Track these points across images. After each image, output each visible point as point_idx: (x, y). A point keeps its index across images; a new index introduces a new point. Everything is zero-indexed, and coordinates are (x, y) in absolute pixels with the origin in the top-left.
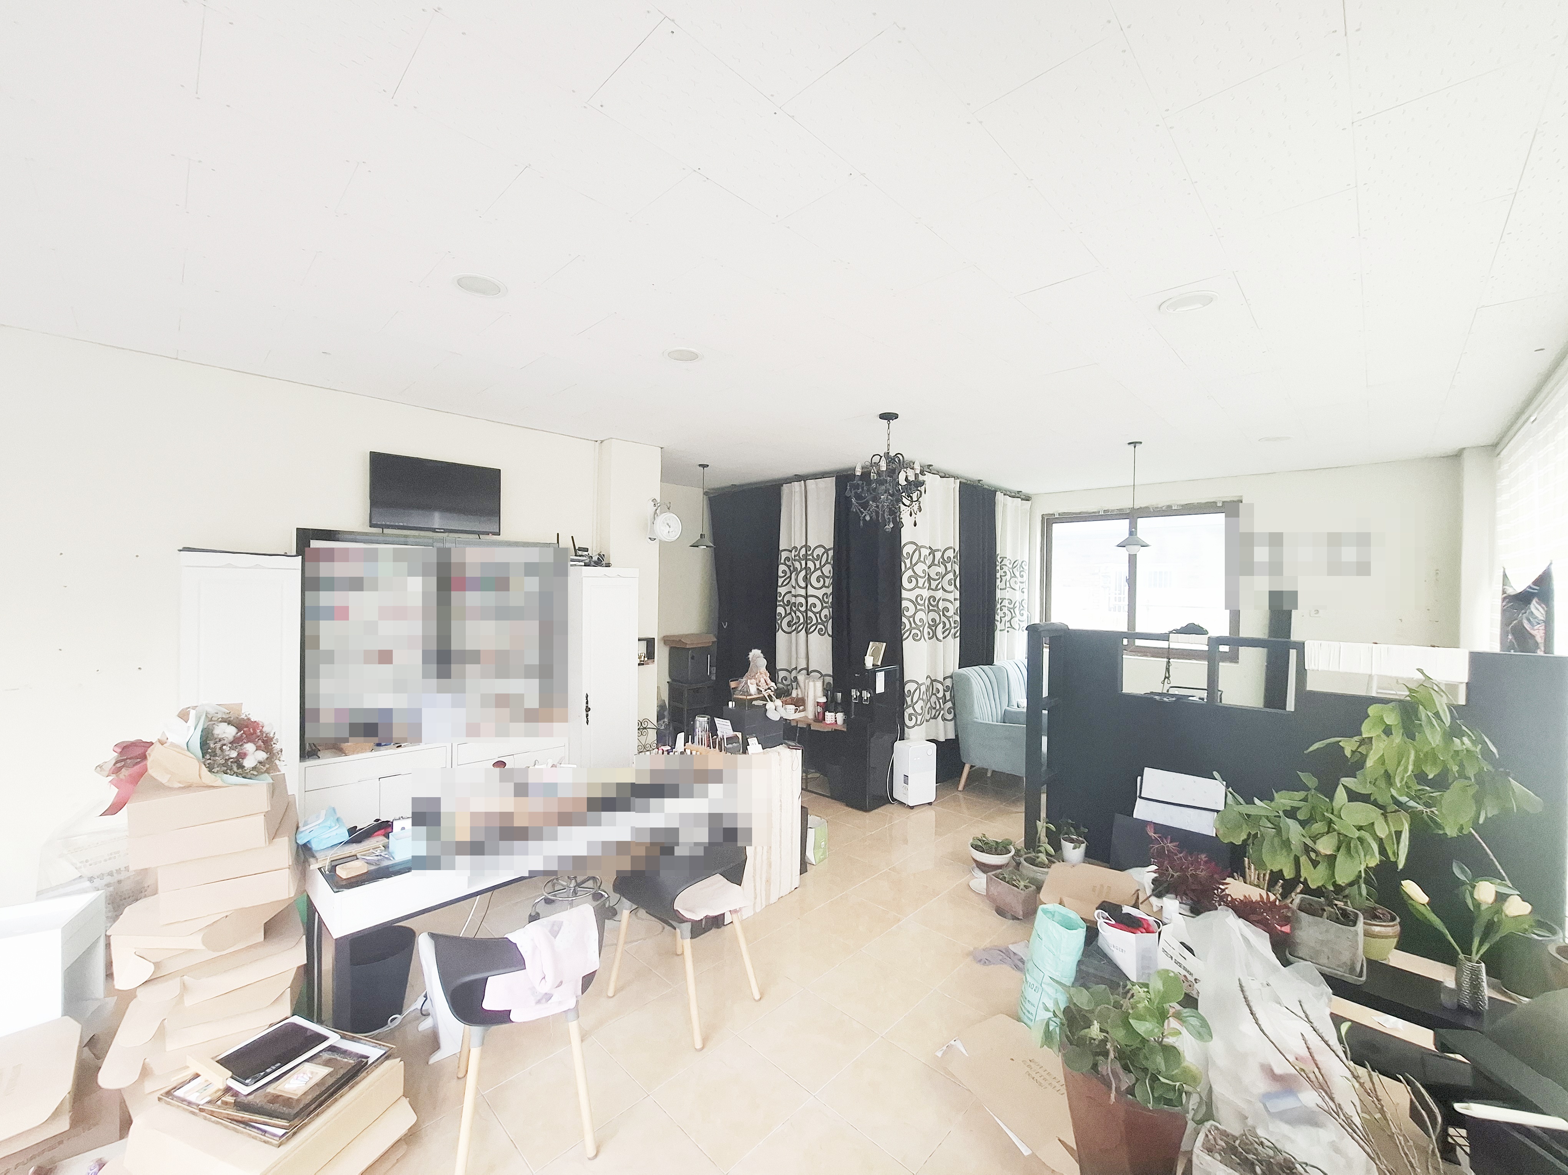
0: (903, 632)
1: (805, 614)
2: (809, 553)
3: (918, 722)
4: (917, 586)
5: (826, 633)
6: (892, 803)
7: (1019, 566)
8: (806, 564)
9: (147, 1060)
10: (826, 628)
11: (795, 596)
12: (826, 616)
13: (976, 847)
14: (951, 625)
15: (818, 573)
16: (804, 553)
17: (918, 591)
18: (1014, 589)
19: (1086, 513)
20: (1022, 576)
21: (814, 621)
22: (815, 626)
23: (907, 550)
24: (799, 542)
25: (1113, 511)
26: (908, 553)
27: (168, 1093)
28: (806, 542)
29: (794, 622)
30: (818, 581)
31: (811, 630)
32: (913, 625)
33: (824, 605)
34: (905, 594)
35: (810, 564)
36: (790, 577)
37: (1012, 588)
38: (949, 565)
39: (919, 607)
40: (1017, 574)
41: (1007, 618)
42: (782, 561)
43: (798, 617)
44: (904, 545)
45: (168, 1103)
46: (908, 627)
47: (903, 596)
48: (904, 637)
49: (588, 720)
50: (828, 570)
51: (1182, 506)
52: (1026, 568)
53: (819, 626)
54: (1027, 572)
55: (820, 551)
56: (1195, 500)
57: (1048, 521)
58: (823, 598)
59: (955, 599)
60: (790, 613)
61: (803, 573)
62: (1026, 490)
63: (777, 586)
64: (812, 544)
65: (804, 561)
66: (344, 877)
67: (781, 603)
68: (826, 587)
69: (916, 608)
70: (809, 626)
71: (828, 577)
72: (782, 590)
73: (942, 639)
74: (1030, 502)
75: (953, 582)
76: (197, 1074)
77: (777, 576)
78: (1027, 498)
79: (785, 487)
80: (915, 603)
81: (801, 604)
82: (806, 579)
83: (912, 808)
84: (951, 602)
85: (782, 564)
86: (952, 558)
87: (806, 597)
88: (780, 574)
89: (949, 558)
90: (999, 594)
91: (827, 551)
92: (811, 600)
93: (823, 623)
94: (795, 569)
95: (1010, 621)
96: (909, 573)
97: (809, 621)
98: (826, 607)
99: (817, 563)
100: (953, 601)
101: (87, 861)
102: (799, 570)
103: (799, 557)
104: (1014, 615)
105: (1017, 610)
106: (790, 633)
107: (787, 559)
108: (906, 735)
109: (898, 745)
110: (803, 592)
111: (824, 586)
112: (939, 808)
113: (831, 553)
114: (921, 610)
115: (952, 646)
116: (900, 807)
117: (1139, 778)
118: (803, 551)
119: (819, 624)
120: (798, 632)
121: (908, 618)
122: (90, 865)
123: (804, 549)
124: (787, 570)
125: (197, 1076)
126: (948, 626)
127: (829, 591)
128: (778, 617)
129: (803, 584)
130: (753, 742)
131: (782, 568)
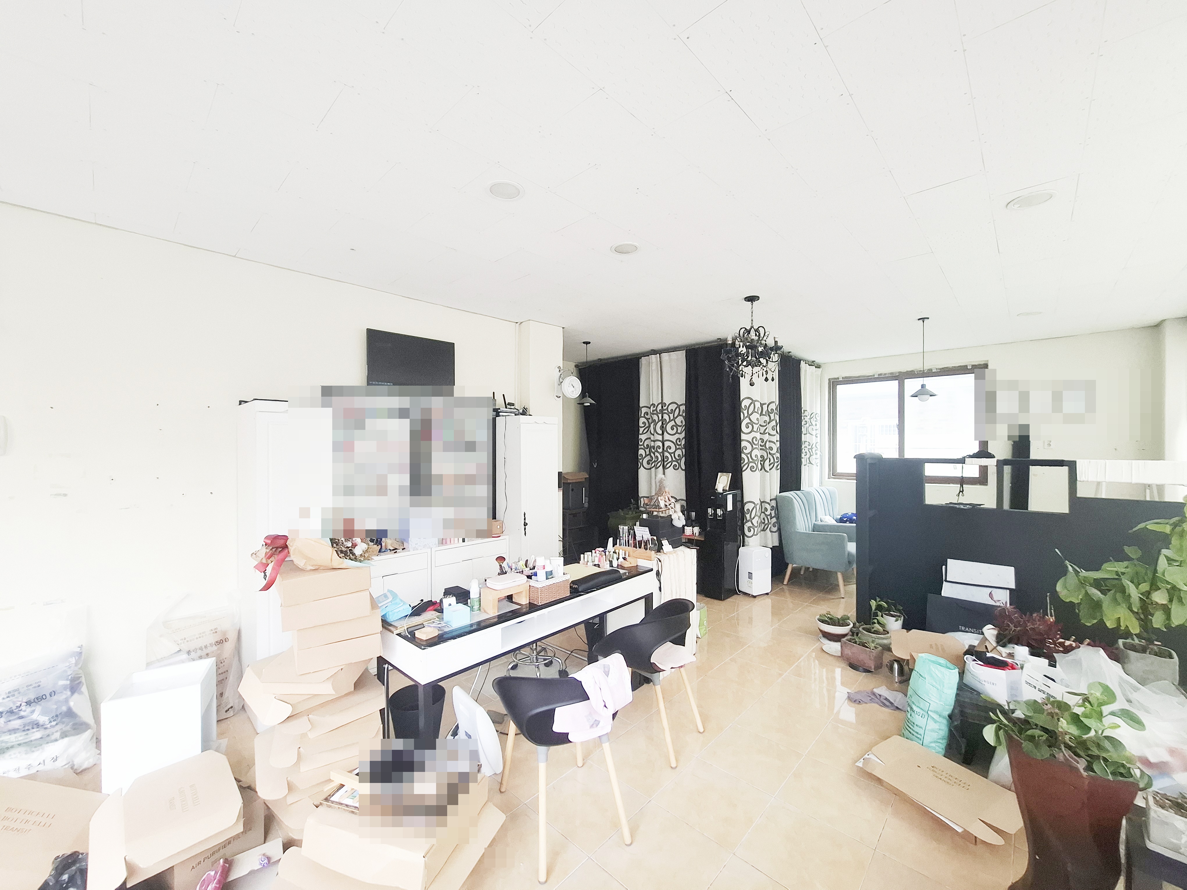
0: (742, 465)
1: (662, 454)
2: (664, 408)
3: (755, 533)
4: (752, 431)
5: (680, 468)
6: (738, 594)
7: (814, 417)
8: (662, 417)
9: (288, 779)
10: (680, 465)
11: (654, 441)
12: (679, 455)
13: (823, 621)
14: (774, 460)
15: (673, 423)
16: (661, 408)
17: (753, 434)
18: (812, 435)
19: (864, 376)
20: (816, 425)
21: (670, 460)
22: (670, 463)
23: (745, 403)
24: (656, 400)
25: (885, 374)
26: (745, 406)
27: (326, 799)
28: (662, 400)
29: (653, 461)
30: (672, 429)
31: (668, 466)
32: (750, 460)
33: (678, 447)
34: (743, 437)
35: (666, 417)
36: (649, 426)
37: (810, 434)
38: (772, 415)
39: (754, 446)
40: (814, 423)
41: (808, 456)
42: (642, 415)
43: (657, 457)
44: (743, 400)
45: (330, 807)
46: (746, 461)
47: (742, 438)
48: (744, 469)
49: (525, 533)
50: (680, 420)
51: (940, 369)
52: (818, 418)
53: (674, 463)
54: (819, 421)
55: (673, 407)
56: (950, 365)
57: (834, 383)
58: (676, 442)
59: (777, 441)
60: (650, 454)
61: (660, 423)
62: (818, 360)
63: (638, 434)
64: (667, 401)
65: (661, 414)
66: (425, 639)
67: (642, 447)
68: (679, 433)
69: (752, 446)
70: (665, 463)
71: (680, 426)
72: (643, 437)
73: (768, 470)
74: (821, 369)
75: (775, 428)
76: (341, 784)
77: (638, 427)
78: (818, 367)
79: (644, 361)
80: (751, 443)
81: (659, 447)
82: (662, 427)
83: (755, 597)
84: (774, 443)
85: (642, 417)
86: (774, 410)
87: (663, 443)
88: (641, 425)
89: (772, 410)
90: (804, 438)
91: (679, 406)
92: (667, 444)
93: (677, 461)
94: (654, 421)
95: (809, 458)
96: (747, 420)
97: (665, 460)
98: (679, 449)
99: (671, 416)
100: (775, 442)
101: (185, 639)
102: (657, 421)
103: (657, 411)
104: (812, 454)
105: (814, 450)
106: (650, 469)
107: (647, 413)
108: (746, 543)
109: (741, 549)
110: (660, 438)
111: (677, 432)
112: (773, 597)
113: (683, 408)
114: (756, 448)
115: (776, 475)
116: (746, 598)
117: (944, 567)
118: (660, 407)
119: (674, 461)
120: (657, 468)
121: (746, 455)
122: (188, 641)
123: (660, 406)
124: (646, 421)
125: (342, 786)
126: (772, 461)
127: (683, 435)
128: (639, 458)
129: (660, 432)
130: (666, 543)
131: (642, 420)
